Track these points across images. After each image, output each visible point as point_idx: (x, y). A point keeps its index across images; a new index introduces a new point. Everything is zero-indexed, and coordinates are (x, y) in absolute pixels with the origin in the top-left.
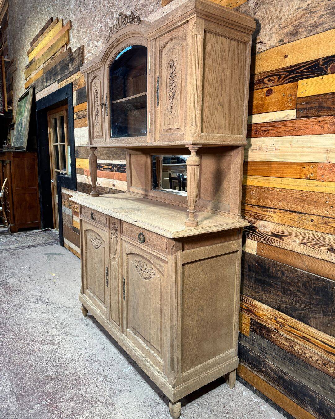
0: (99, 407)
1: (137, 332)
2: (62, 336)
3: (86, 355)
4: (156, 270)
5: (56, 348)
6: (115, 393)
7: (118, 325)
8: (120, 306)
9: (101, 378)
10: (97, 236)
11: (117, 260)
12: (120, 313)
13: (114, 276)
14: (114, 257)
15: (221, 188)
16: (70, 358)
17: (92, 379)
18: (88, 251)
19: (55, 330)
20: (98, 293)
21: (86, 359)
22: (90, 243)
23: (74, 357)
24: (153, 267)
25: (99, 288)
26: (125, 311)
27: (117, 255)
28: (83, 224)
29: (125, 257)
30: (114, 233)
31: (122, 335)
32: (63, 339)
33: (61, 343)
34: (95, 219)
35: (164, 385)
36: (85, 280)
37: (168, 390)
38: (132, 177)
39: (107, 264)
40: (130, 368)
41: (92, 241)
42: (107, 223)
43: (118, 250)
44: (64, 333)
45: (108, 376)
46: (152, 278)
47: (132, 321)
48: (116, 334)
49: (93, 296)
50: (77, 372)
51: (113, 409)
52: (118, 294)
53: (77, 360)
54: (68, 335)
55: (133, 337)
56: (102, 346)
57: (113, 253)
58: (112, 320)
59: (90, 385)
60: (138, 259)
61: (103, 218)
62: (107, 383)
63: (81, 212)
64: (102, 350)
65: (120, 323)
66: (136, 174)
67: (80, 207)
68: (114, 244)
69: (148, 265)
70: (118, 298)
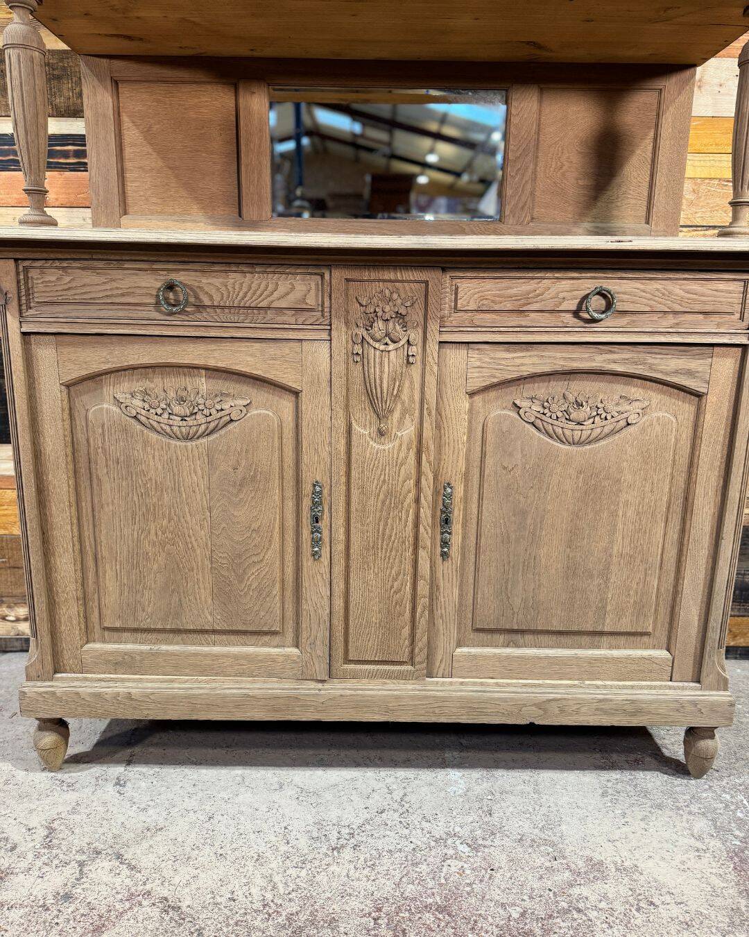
0: (592, 898)
1: (515, 634)
2: (101, 870)
3: (303, 843)
4: (655, 397)
5: (155, 913)
6: (546, 842)
7: (401, 663)
8: (423, 588)
9: (455, 848)
10: (203, 384)
11: (409, 431)
12: (423, 612)
13: (382, 496)
14: (374, 429)
15: (618, 180)
16: (274, 888)
17: (445, 870)
18: (102, 471)
19: (21, 876)
20: (209, 619)
21: (324, 850)
22: (125, 430)
23: (277, 879)
24: (635, 391)
25: (224, 593)
26: (450, 595)
27: (397, 415)
28: (45, 354)
29: (459, 405)
30: (387, 335)
31: (432, 683)
32: (125, 871)
33: (148, 887)
34: (200, 307)
35: (694, 703)
36: (69, 612)
37: (713, 708)
38: (128, 175)
39: (314, 471)
40: (454, 775)
41: (143, 419)
42: (327, 304)
43: (410, 393)
44: (84, 857)
45: (457, 829)
46: (631, 429)
47: (489, 613)
48: (398, 698)
49: (164, 647)
50: (377, 895)
51: (617, 869)
52: (409, 554)
53: (303, 873)
54: (122, 851)
55: (499, 658)
56: (290, 792)
57: (370, 415)
58: (352, 666)
59: (470, 885)
60: (541, 389)
61: (282, 289)
62: (488, 843)
63: (28, 300)
64: (313, 799)
65: (412, 651)
66: (160, 163)
67: (18, 273)
68: (385, 376)
69: (608, 394)
70: (408, 567)
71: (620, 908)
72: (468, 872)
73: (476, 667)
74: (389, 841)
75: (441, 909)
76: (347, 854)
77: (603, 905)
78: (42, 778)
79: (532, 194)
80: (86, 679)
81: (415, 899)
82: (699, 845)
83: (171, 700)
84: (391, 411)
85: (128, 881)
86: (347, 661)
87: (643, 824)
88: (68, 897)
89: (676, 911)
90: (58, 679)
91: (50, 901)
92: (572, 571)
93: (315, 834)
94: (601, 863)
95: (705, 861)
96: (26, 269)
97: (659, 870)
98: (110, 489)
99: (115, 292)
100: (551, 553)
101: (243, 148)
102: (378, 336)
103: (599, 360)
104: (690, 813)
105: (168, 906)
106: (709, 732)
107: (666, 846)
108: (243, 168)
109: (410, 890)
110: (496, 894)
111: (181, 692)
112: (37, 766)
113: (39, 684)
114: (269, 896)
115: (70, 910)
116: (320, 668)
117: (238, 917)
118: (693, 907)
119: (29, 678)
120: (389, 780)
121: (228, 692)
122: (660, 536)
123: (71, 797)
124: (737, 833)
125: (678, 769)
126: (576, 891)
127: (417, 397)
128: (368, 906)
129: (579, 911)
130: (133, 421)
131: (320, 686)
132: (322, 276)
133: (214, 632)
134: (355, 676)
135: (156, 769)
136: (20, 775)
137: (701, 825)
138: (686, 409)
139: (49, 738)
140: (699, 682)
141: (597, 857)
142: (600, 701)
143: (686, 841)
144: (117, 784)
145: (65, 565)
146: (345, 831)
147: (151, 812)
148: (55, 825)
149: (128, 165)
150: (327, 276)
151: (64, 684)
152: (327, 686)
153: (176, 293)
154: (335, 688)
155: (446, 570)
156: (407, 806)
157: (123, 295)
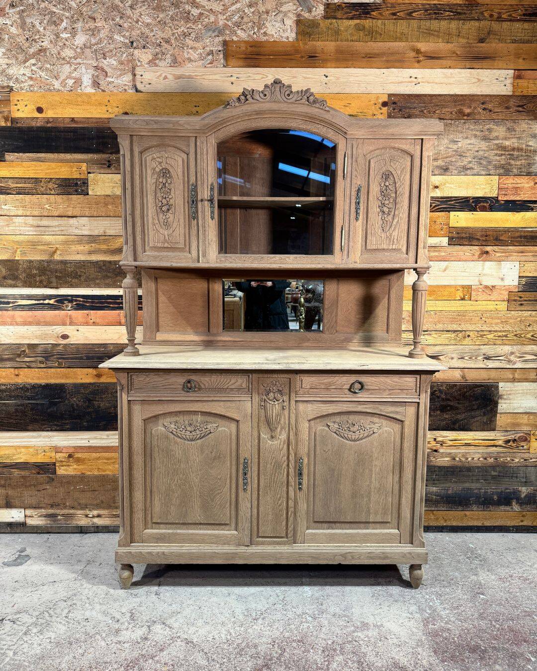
0: (362, 637)
1: (331, 523)
2: (158, 628)
3: (241, 617)
4: (384, 422)
5: (183, 644)
6: (345, 616)
7: (282, 537)
8: (291, 503)
9: (306, 618)
10: (200, 418)
11: (284, 436)
12: (291, 515)
13: (273, 464)
14: (269, 435)
15: (373, 315)
16: (230, 635)
17: (301, 627)
18: (156, 454)
19: (125, 632)
20: (199, 518)
21: (250, 620)
22: (167, 437)
23: (232, 631)
24: (376, 420)
25: (205, 507)
26: (303, 506)
27: (279, 429)
28: (137, 408)
29: (304, 426)
30: (275, 398)
31: (296, 546)
32: (168, 629)
33: (178, 635)
34: (200, 389)
35: (410, 553)
36: (139, 515)
37: (418, 555)
38: (160, 315)
39: (245, 453)
40: (307, 589)
41: (174, 433)
42: (250, 386)
43: (284, 421)
44: (149, 624)
45: (307, 611)
46: (375, 435)
47: (320, 514)
48: (280, 553)
49: (179, 531)
50: (273, 637)
51: (374, 626)
52: (285, 489)
53: (242, 629)
54: (165, 621)
55: (325, 534)
56: (233, 597)
57: (267, 429)
58: (260, 539)
59: (312, 632)
60: (338, 419)
61: (233, 381)
62: (321, 616)
63: (131, 388)
64: (244, 600)
65: (287, 532)
66: (175, 310)
67: (128, 377)
68: (274, 415)
69: (365, 421)
70: (285, 495)
71: (373, 640)
72: (311, 628)
73: (314, 539)
74: (279, 616)
75: (299, 641)
76: (260, 621)
77: (366, 639)
78: (122, 593)
79: (336, 321)
80: (144, 546)
81: (289, 638)
82: (411, 616)
83: (180, 555)
84: (276, 428)
85: (170, 633)
86: (258, 537)
87: (388, 608)
88: (146, 639)
89: (395, 641)
90: (132, 546)
91: (139, 640)
92: (354, 495)
93: (246, 614)
94: (367, 624)
95: (412, 622)
96: (131, 376)
97: (391, 626)
98: (159, 461)
99: (166, 384)
100: (346, 488)
101: (211, 304)
102: (271, 399)
103: (360, 408)
104: (409, 603)
105: (188, 642)
106: (419, 567)
107: (396, 617)
108: (211, 312)
109: (287, 635)
110: (322, 636)
111: (186, 551)
112: (119, 587)
113: (124, 548)
114: (229, 637)
115: (149, 643)
116: (247, 540)
117: (217, 645)
118: (403, 639)
119: (119, 546)
120: (277, 591)
121: (206, 551)
122: (391, 480)
123: (138, 600)
124: (428, 611)
125: (408, 585)
126: (356, 634)
127: (287, 422)
128: (270, 641)
129: (356, 641)
130: (170, 434)
131: (246, 548)
132: (249, 376)
133: (201, 524)
134: (263, 543)
135: (172, 588)
136: (112, 591)
137: (413, 608)
138: (397, 427)
139: (126, 573)
140: (412, 544)
141: (366, 621)
142: (369, 553)
143: (405, 615)
144: (156, 594)
145: (138, 495)
146: (259, 613)
147: (174, 606)
148: (133, 611)
149: (160, 311)
150: (251, 376)
151: (135, 548)
152: (250, 548)
153: (191, 384)
154: (254, 549)
155: (301, 496)
156: (285, 602)
157: (170, 385)
